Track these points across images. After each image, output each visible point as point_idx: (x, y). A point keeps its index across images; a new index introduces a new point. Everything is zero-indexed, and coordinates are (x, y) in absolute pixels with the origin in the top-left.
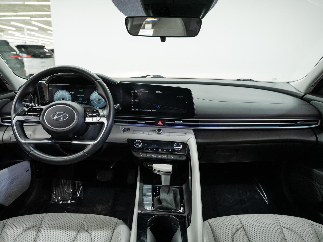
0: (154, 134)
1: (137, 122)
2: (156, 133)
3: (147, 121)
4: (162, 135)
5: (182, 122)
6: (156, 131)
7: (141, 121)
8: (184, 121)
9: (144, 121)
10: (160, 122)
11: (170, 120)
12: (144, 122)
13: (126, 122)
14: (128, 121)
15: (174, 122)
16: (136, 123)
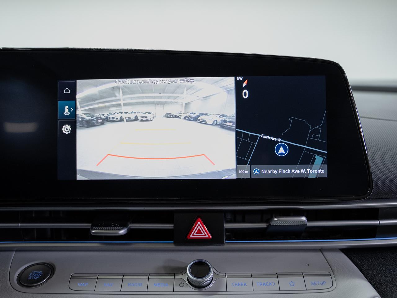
0: (177, 288)
1: (88, 230)
2: (182, 284)
3: (134, 222)
4: (214, 292)
5: (304, 219)
6: (183, 271)
7: (108, 225)
8: (312, 215)
9: (123, 226)
10: (199, 226)
11: (243, 216)
12: (122, 232)
13: (42, 235)
14: (52, 229)
15: (268, 221)
16: (84, 235)
